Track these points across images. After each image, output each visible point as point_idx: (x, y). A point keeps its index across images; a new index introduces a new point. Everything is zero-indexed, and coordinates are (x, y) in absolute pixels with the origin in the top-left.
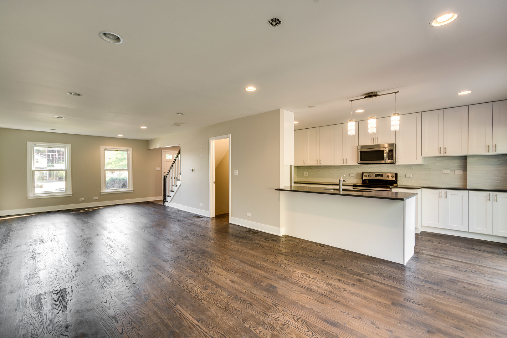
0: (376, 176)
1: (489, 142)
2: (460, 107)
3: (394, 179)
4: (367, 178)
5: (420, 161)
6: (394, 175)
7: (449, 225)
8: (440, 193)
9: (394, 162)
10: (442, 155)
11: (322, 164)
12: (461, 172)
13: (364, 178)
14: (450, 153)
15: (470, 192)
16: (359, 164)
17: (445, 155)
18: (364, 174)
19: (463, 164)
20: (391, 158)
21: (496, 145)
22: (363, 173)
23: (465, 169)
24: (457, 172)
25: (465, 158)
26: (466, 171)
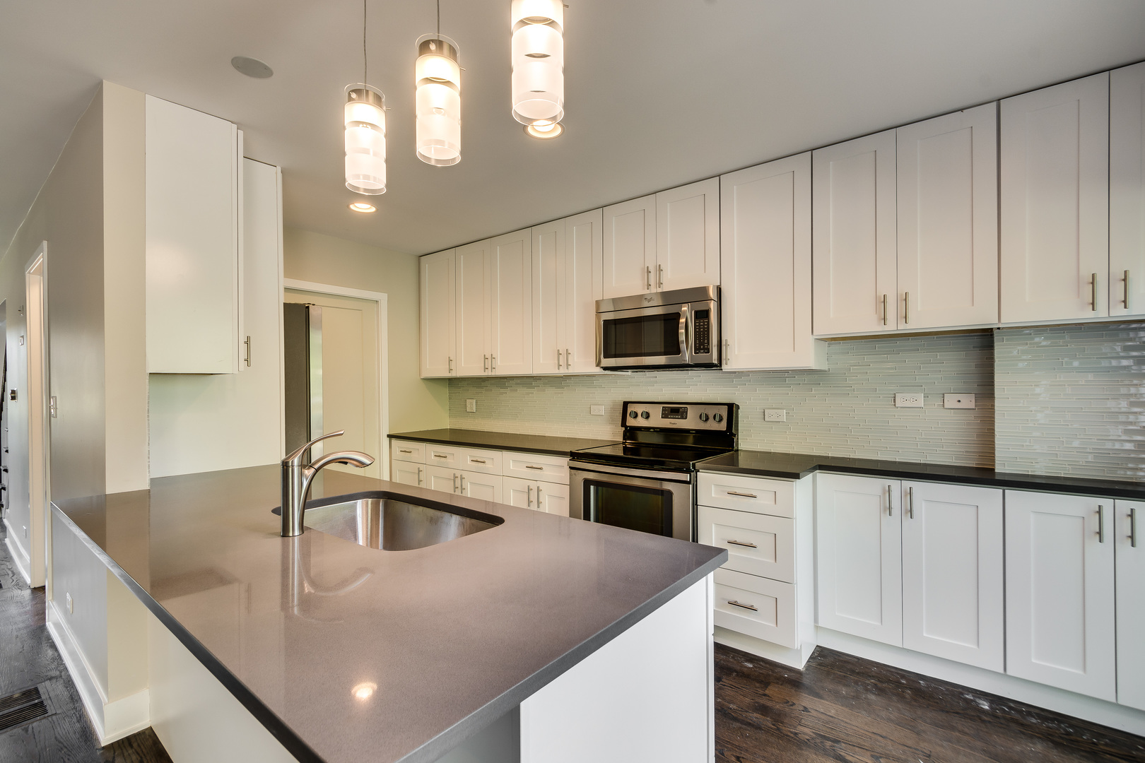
0: (665, 416)
1: (1094, 263)
2: (962, 110)
3: (722, 426)
4: (641, 422)
5: (808, 357)
6: (724, 412)
7: (925, 635)
8: (884, 493)
9: (715, 361)
10: (891, 327)
11: (500, 372)
12: (968, 401)
13: (631, 422)
14: (925, 318)
15: (1011, 494)
16: (605, 369)
17: (903, 328)
18: (631, 408)
19: (977, 366)
20: (703, 344)
21: (1130, 276)
22: (626, 404)
23: (985, 388)
24: (951, 401)
25: (984, 339)
26: (991, 395)
